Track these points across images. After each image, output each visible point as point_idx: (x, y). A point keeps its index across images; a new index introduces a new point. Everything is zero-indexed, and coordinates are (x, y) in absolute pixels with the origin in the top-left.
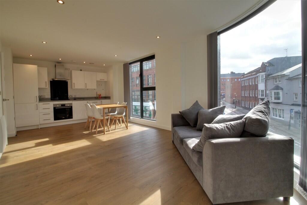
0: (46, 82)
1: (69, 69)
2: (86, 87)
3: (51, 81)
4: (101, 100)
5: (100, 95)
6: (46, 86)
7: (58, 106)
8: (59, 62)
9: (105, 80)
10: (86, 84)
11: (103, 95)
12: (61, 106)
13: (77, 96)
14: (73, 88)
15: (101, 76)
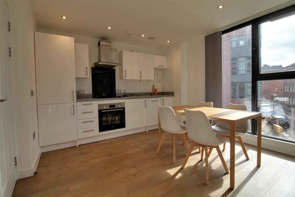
0: (87, 68)
1: (117, 50)
2: (141, 78)
3: (92, 68)
4: (162, 98)
5: (156, 90)
6: (87, 75)
7: (105, 108)
8: (104, 39)
9: (164, 68)
10: (141, 72)
11: (159, 90)
12: (108, 108)
13: (128, 91)
14: (124, 78)
15: (159, 61)
